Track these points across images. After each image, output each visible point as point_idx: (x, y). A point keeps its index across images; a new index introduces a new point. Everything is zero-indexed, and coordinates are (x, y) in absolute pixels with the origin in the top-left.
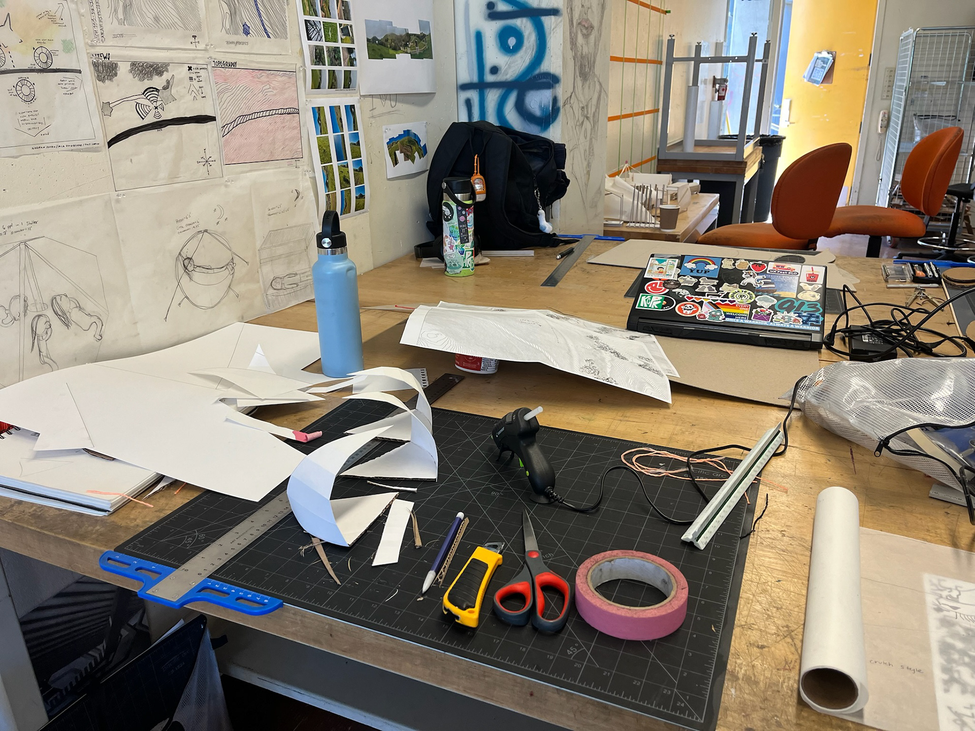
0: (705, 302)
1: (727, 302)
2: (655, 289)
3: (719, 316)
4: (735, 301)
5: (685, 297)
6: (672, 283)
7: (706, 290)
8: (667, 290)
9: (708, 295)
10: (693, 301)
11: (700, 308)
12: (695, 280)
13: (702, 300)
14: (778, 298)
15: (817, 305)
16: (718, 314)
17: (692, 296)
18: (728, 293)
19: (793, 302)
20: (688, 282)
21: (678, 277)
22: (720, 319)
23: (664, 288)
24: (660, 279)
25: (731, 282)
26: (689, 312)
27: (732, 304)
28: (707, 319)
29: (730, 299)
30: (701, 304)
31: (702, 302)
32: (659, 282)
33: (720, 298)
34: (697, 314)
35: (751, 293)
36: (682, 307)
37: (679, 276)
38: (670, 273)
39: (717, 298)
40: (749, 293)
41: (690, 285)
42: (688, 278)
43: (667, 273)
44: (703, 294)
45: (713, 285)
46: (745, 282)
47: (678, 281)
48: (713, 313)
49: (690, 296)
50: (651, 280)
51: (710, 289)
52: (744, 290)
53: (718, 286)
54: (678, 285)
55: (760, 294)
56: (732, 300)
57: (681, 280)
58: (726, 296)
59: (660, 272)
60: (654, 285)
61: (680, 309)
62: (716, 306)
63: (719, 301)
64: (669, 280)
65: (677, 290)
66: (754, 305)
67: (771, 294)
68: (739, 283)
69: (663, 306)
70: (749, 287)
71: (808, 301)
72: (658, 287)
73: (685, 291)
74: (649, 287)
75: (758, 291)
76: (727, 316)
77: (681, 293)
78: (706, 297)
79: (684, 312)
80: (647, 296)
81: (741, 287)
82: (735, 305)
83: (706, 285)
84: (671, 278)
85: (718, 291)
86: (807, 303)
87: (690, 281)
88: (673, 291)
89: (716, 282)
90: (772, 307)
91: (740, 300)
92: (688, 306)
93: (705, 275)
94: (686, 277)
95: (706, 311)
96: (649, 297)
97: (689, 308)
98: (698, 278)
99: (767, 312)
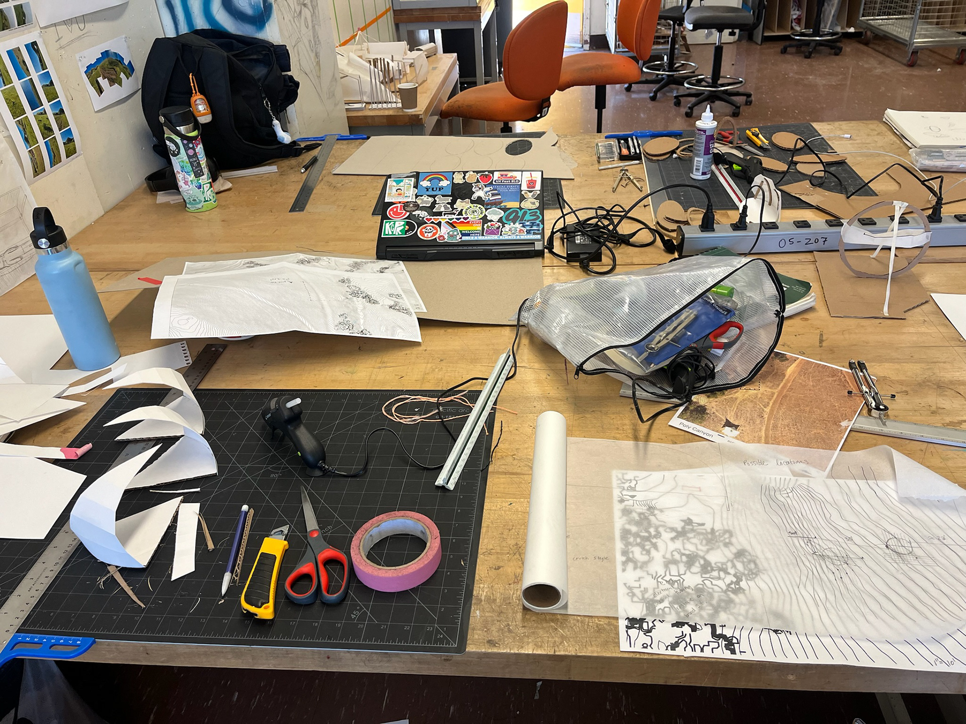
0: (443, 222)
1: (462, 220)
2: (396, 213)
3: (456, 235)
4: (468, 218)
5: (425, 219)
6: (411, 205)
7: (442, 209)
8: (408, 214)
9: (445, 214)
10: (432, 223)
11: (439, 229)
12: (431, 200)
13: (440, 220)
14: (505, 209)
15: (537, 212)
16: (456, 233)
17: (431, 217)
18: (462, 210)
19: (517, 212)
20: (426, 202)
21: (416, 198)
22: (458, 238)
23: (404, 212)
24: (400, 202)
25: (463, 199)
26: (430, 235)
27: (467, 222)
28: (446, 240)
29: (464, 216)
30: (439, 224)
31: (440, 222)
32: (399, 205)
33: (455, 217)
34: (437, 236)
35: (482, 207)
36: (423, 230)
37: (417, 196)
38: (408, 195)
39: (453, 216)
40: (479, 208)
41: (427, 205)
42: (425, 198)
43: (406, 195)
44: (440, 214)
45: (448, 203)
46: (474, 197)
47: (416, 202)
48: (451, 233)
49: (428, 217)
50: (392, 203)
51: (445, 207)
52: (475, 205)
53: (452, 203)
54: (417, 207)
55: (489, 207)
56: (466, 217)
57: (419, 202)
58: (460, 213)
59: (399, 194)
60: (395, 210)
61: (421, 233)
62: (452, 225)
63: (455, 220)
64: (408, 202)
65: (416, 213)
66: (485, 220)
67: (498, 207)
68: (470, 198)
69: (406, 232)
70: (479, 201)
71: (529, 210)
72: (399, 211)
73: (424, 212)
74: (391, 212)
75: (488, 205)
76: (463, 235)
77: (420, 215)
78: (443, 217)
79: (426, 235)
80: (391, 222)
81: (472, 202)
82: (468, 222)
83: (442, 204)
84: (410, 200)
85: (453, 209)
86: (529, 212)
87: (426, 201)
88: (413, 213)
89: (450, 199)
90: (500, 220)
91: (472, 216)
92: (428, 228)
93: (440, 193)
94: (423, 197)
95: (445, 232)
96: (392, 223)
97: (430, 231)
98: (434, 196)
99: (497, 226)
